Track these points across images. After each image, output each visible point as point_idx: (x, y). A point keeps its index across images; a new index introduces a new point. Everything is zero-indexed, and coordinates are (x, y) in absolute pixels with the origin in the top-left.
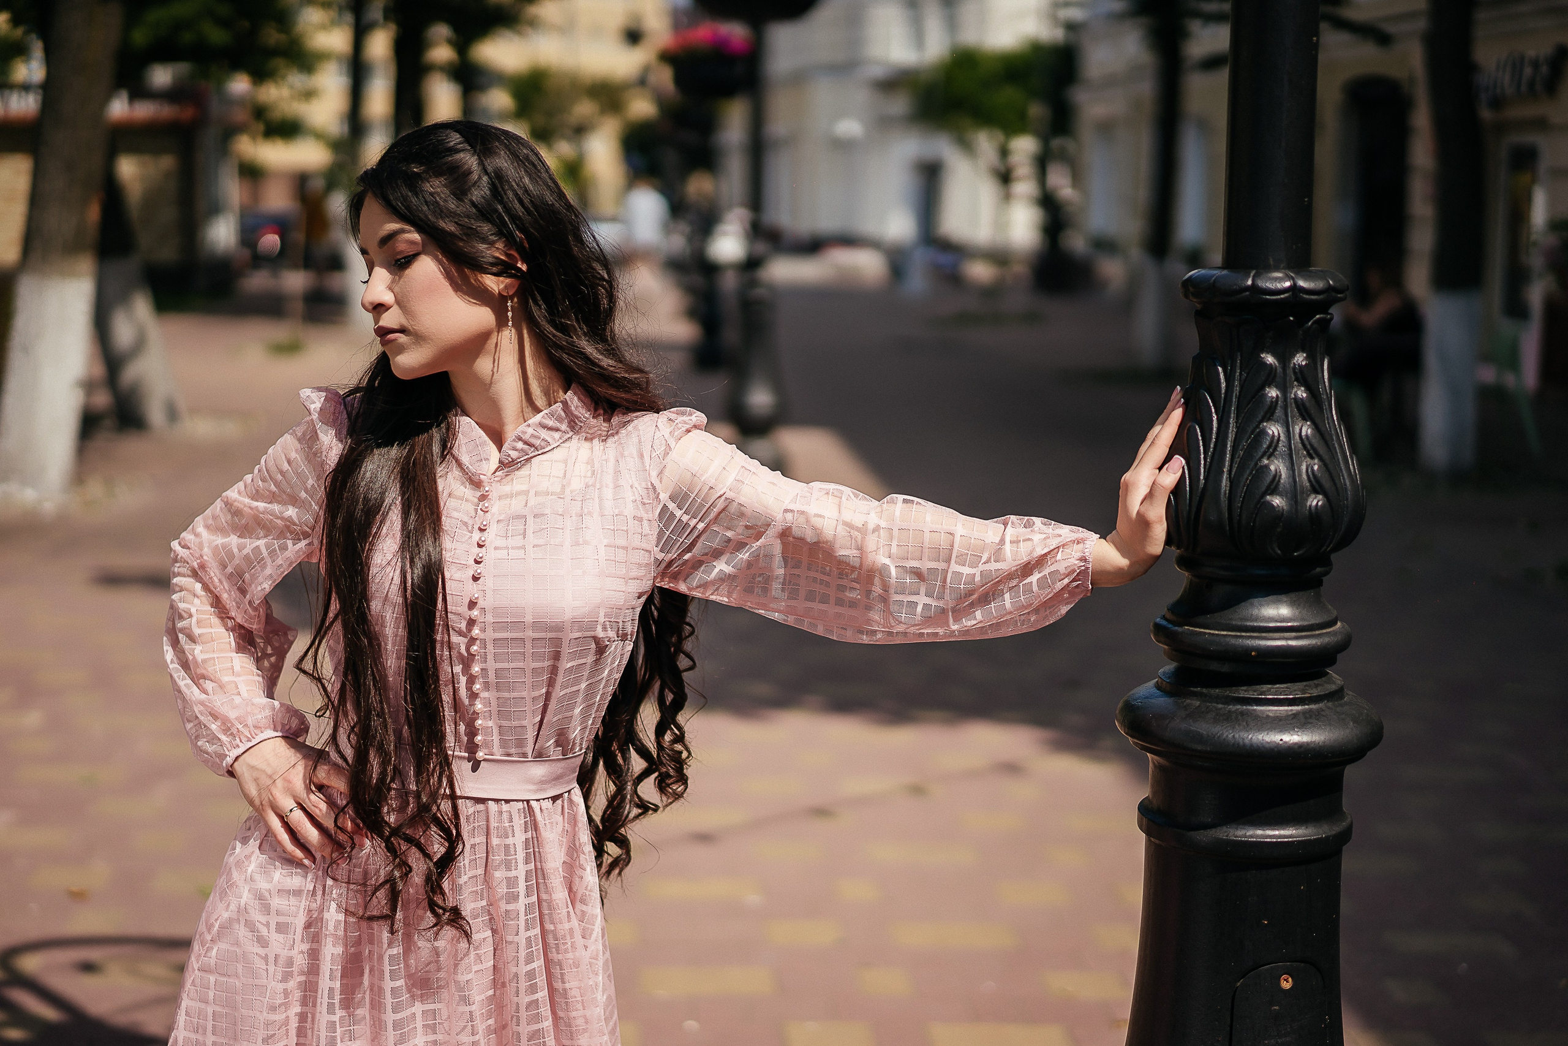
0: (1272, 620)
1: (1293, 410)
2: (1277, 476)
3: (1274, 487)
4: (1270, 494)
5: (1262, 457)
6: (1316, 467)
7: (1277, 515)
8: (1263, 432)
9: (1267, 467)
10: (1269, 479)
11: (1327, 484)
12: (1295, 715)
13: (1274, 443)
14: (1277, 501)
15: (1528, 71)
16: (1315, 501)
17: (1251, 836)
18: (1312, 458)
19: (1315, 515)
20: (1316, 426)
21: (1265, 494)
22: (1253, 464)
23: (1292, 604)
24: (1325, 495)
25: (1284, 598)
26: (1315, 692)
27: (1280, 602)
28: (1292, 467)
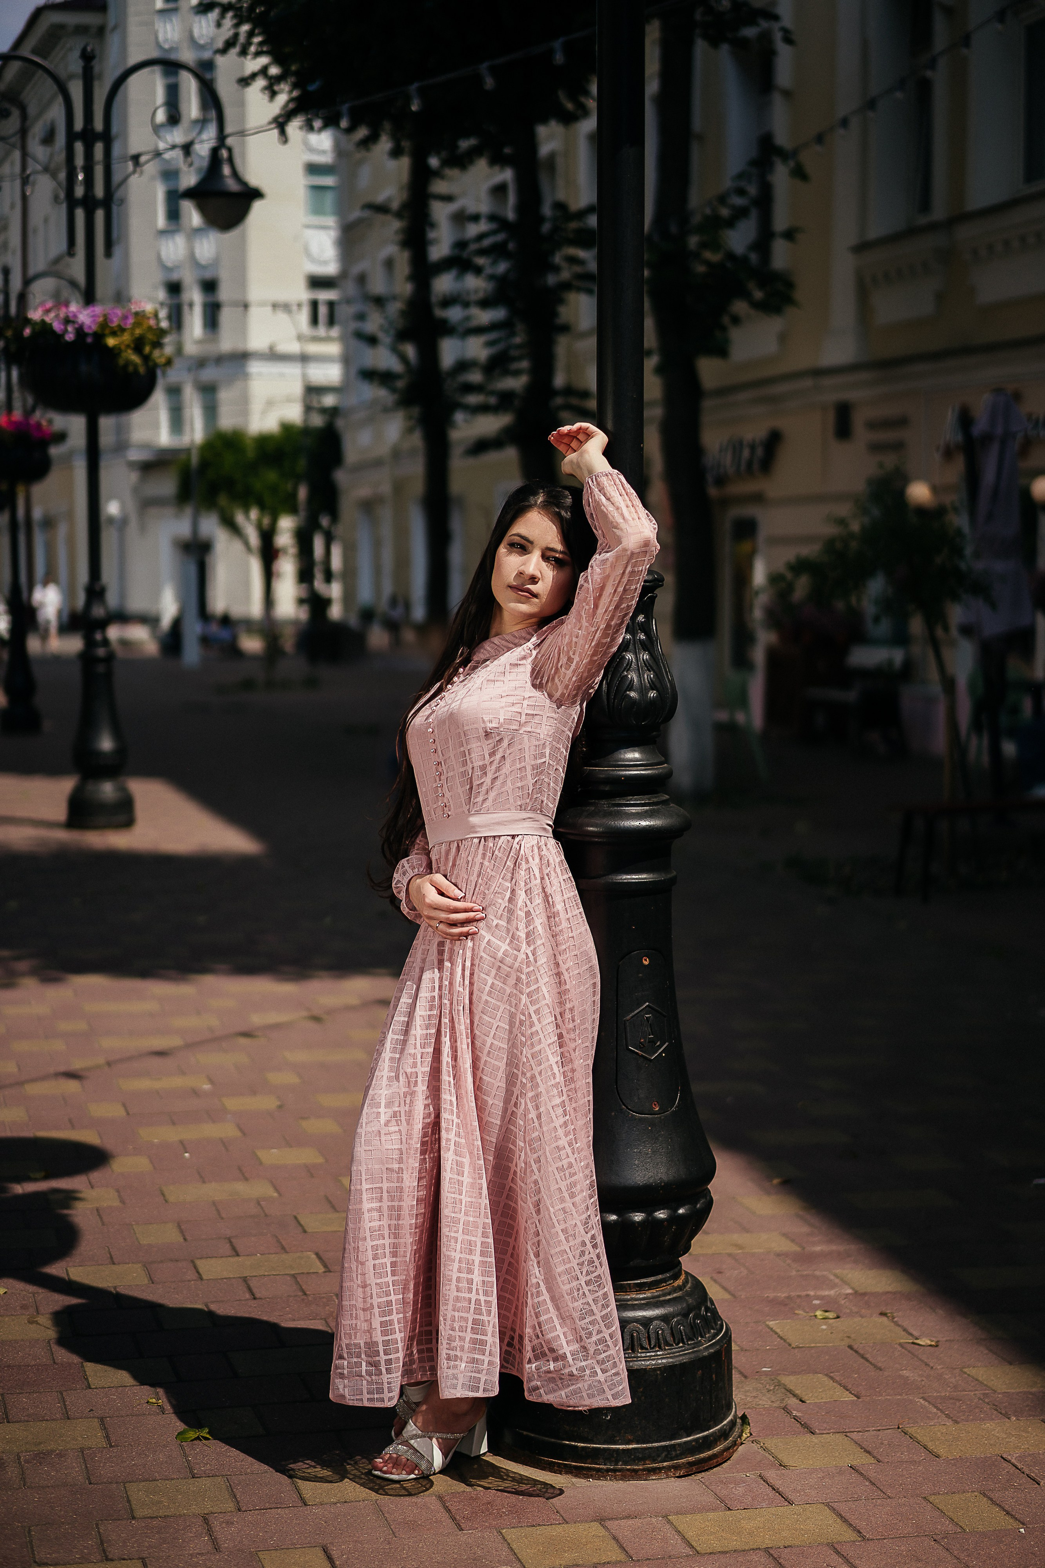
0: (631, 760)
1: (638, 646)
2: (632, 680)
3: (630, 687)
4: (629, 691)
5: (624, 671)
6: (652, 676)
7: (633, 701)
8: (624, 657)
9: (626, 676)
10: (628, 682)
11: (658, 685)
12: (646, 811)
13: (630, 663)
14: (633, 694)
15: (746, 453)
16: (652, 694)
17: (625, 879)
18: (650, 671)
19: (653, 701)
20: (651, 654)
21: (626, 691)
22: (619, 675)
23: (641, 753)
24: (657, 691)
25: (636, 748)
26: (655, 800)
27: (635, 751)
28: (639, 676)
